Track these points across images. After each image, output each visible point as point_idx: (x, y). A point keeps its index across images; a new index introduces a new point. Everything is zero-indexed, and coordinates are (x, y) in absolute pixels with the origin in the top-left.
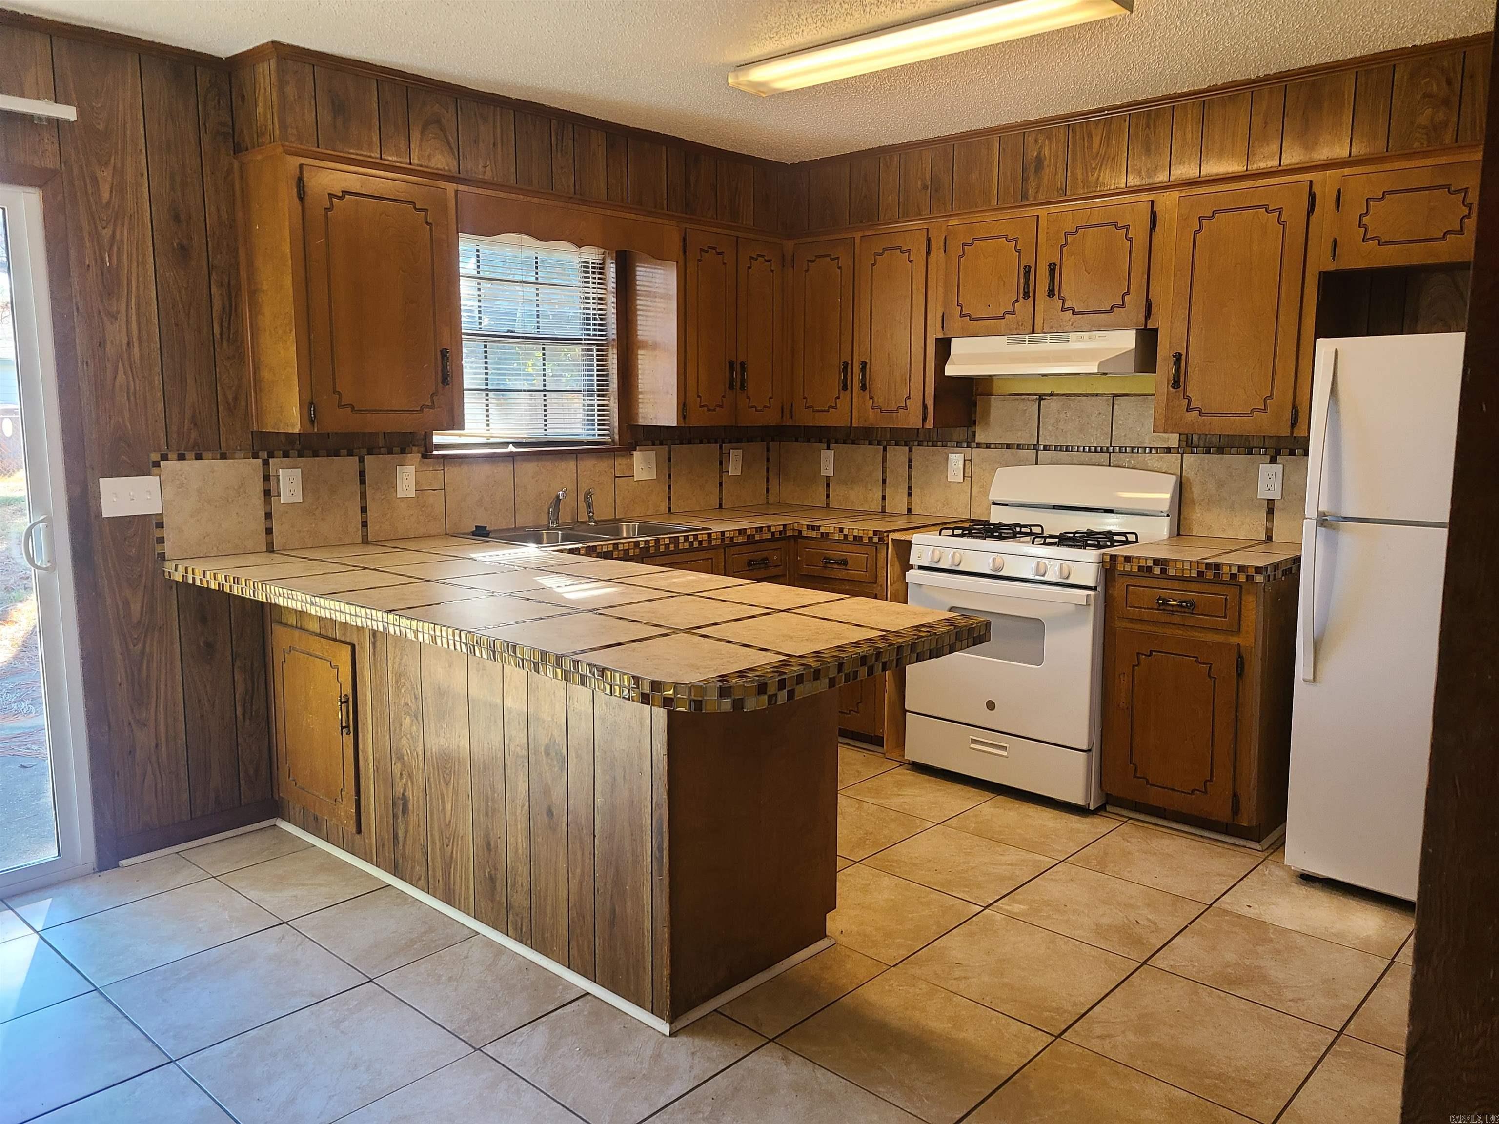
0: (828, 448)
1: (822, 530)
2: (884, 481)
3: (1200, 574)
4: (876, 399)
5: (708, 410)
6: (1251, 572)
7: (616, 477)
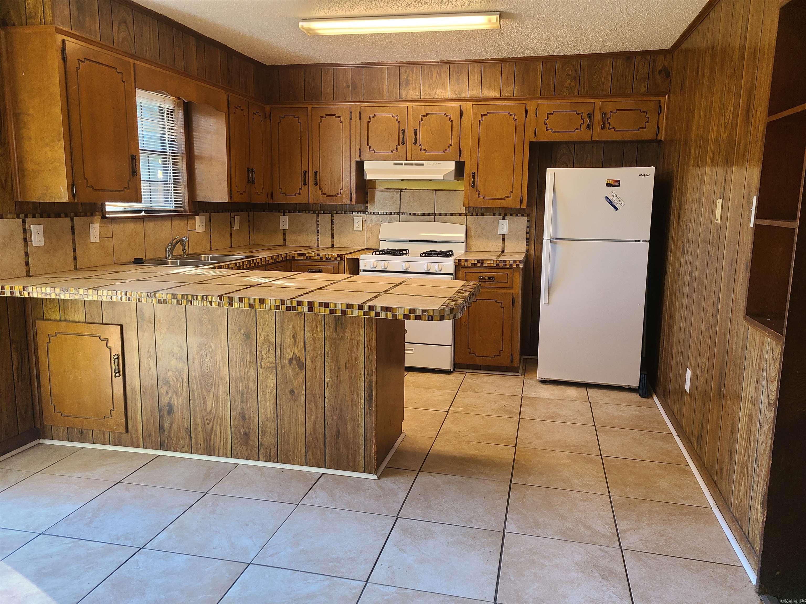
0: (284, 215)
1: (307, 255)
2: (318, 231)
3: (497, 265)
4: (323, 190)
5: (240, 194)
6: (518, 263)
7: (188, 230)
